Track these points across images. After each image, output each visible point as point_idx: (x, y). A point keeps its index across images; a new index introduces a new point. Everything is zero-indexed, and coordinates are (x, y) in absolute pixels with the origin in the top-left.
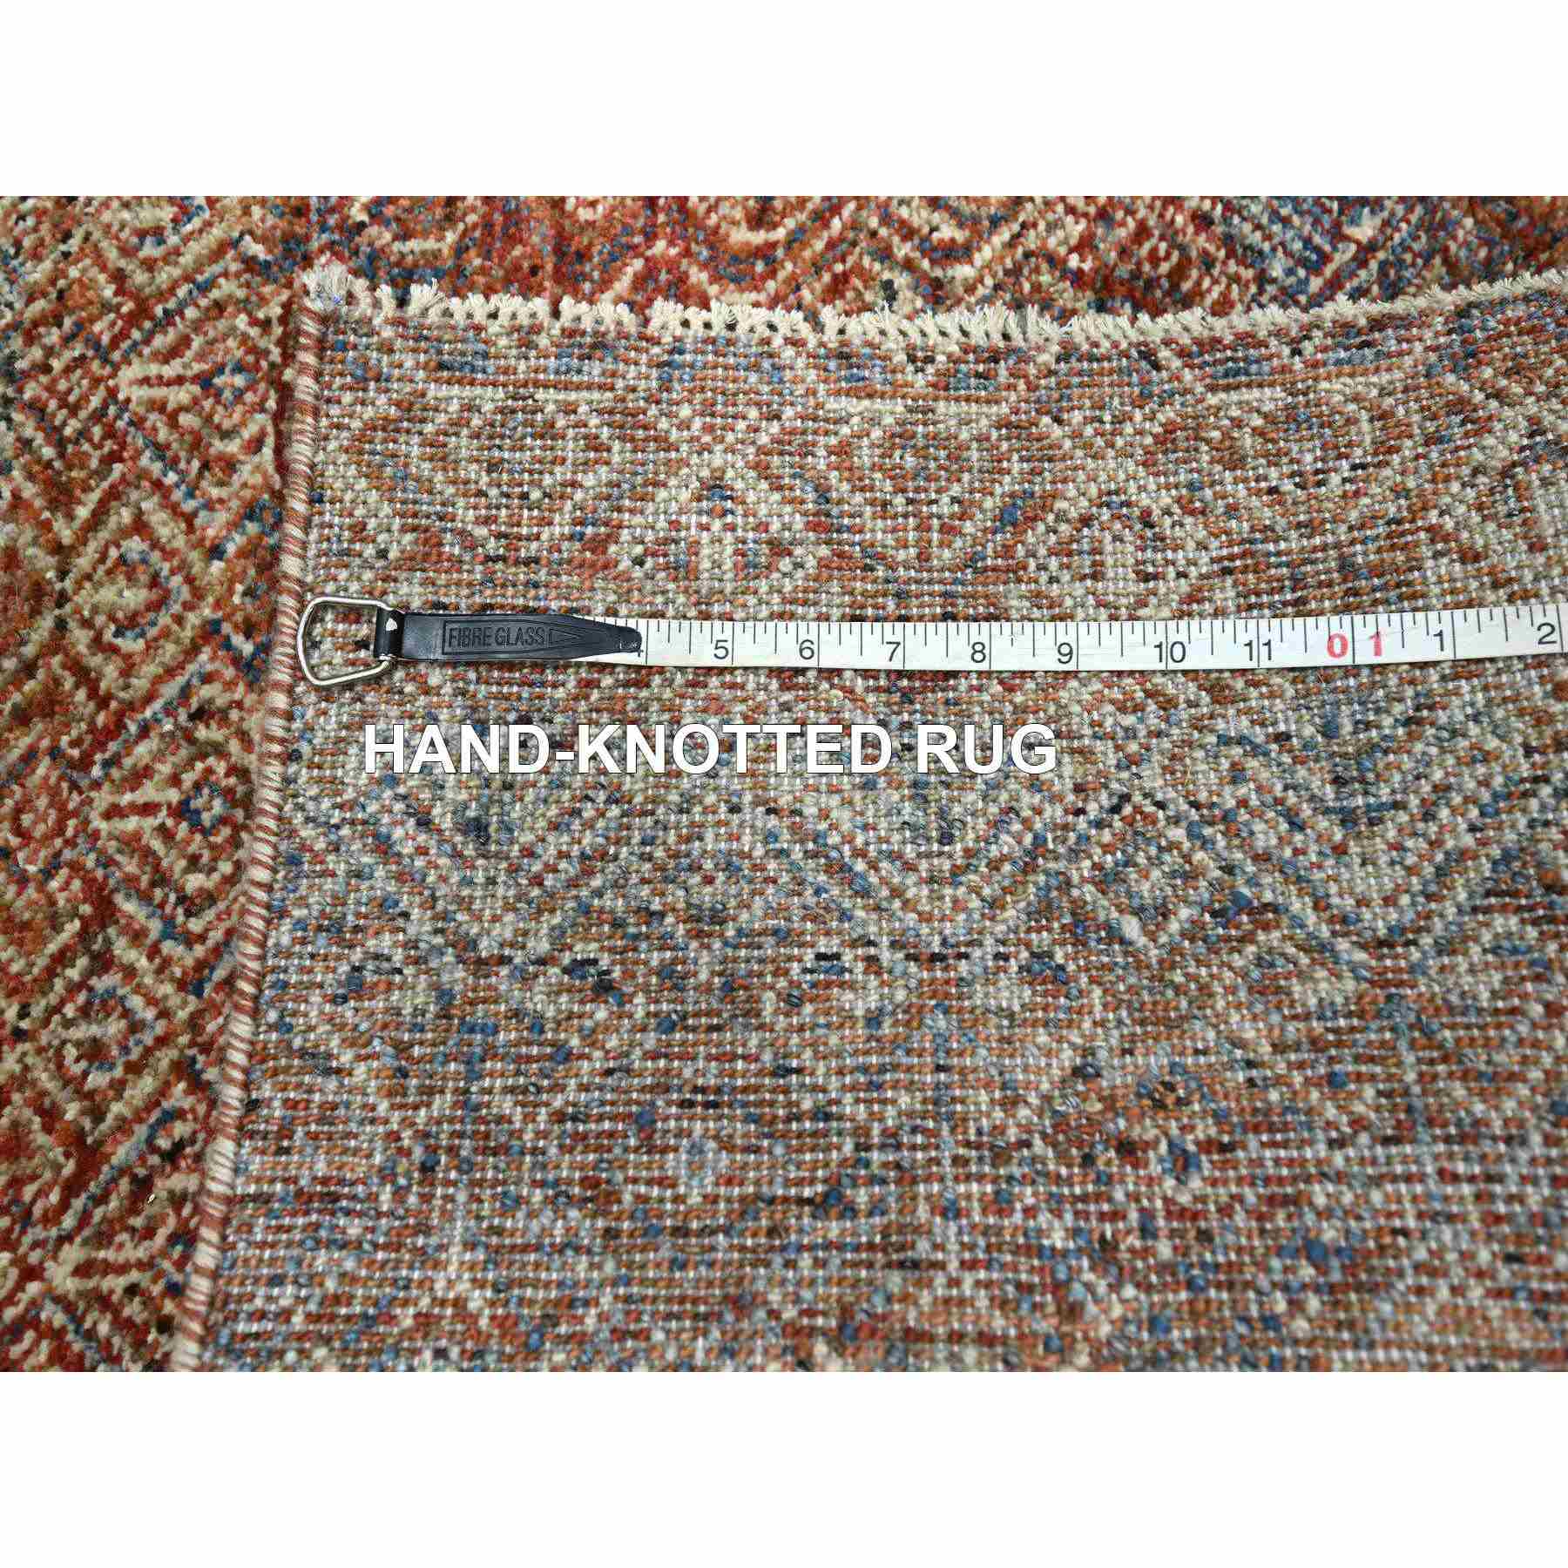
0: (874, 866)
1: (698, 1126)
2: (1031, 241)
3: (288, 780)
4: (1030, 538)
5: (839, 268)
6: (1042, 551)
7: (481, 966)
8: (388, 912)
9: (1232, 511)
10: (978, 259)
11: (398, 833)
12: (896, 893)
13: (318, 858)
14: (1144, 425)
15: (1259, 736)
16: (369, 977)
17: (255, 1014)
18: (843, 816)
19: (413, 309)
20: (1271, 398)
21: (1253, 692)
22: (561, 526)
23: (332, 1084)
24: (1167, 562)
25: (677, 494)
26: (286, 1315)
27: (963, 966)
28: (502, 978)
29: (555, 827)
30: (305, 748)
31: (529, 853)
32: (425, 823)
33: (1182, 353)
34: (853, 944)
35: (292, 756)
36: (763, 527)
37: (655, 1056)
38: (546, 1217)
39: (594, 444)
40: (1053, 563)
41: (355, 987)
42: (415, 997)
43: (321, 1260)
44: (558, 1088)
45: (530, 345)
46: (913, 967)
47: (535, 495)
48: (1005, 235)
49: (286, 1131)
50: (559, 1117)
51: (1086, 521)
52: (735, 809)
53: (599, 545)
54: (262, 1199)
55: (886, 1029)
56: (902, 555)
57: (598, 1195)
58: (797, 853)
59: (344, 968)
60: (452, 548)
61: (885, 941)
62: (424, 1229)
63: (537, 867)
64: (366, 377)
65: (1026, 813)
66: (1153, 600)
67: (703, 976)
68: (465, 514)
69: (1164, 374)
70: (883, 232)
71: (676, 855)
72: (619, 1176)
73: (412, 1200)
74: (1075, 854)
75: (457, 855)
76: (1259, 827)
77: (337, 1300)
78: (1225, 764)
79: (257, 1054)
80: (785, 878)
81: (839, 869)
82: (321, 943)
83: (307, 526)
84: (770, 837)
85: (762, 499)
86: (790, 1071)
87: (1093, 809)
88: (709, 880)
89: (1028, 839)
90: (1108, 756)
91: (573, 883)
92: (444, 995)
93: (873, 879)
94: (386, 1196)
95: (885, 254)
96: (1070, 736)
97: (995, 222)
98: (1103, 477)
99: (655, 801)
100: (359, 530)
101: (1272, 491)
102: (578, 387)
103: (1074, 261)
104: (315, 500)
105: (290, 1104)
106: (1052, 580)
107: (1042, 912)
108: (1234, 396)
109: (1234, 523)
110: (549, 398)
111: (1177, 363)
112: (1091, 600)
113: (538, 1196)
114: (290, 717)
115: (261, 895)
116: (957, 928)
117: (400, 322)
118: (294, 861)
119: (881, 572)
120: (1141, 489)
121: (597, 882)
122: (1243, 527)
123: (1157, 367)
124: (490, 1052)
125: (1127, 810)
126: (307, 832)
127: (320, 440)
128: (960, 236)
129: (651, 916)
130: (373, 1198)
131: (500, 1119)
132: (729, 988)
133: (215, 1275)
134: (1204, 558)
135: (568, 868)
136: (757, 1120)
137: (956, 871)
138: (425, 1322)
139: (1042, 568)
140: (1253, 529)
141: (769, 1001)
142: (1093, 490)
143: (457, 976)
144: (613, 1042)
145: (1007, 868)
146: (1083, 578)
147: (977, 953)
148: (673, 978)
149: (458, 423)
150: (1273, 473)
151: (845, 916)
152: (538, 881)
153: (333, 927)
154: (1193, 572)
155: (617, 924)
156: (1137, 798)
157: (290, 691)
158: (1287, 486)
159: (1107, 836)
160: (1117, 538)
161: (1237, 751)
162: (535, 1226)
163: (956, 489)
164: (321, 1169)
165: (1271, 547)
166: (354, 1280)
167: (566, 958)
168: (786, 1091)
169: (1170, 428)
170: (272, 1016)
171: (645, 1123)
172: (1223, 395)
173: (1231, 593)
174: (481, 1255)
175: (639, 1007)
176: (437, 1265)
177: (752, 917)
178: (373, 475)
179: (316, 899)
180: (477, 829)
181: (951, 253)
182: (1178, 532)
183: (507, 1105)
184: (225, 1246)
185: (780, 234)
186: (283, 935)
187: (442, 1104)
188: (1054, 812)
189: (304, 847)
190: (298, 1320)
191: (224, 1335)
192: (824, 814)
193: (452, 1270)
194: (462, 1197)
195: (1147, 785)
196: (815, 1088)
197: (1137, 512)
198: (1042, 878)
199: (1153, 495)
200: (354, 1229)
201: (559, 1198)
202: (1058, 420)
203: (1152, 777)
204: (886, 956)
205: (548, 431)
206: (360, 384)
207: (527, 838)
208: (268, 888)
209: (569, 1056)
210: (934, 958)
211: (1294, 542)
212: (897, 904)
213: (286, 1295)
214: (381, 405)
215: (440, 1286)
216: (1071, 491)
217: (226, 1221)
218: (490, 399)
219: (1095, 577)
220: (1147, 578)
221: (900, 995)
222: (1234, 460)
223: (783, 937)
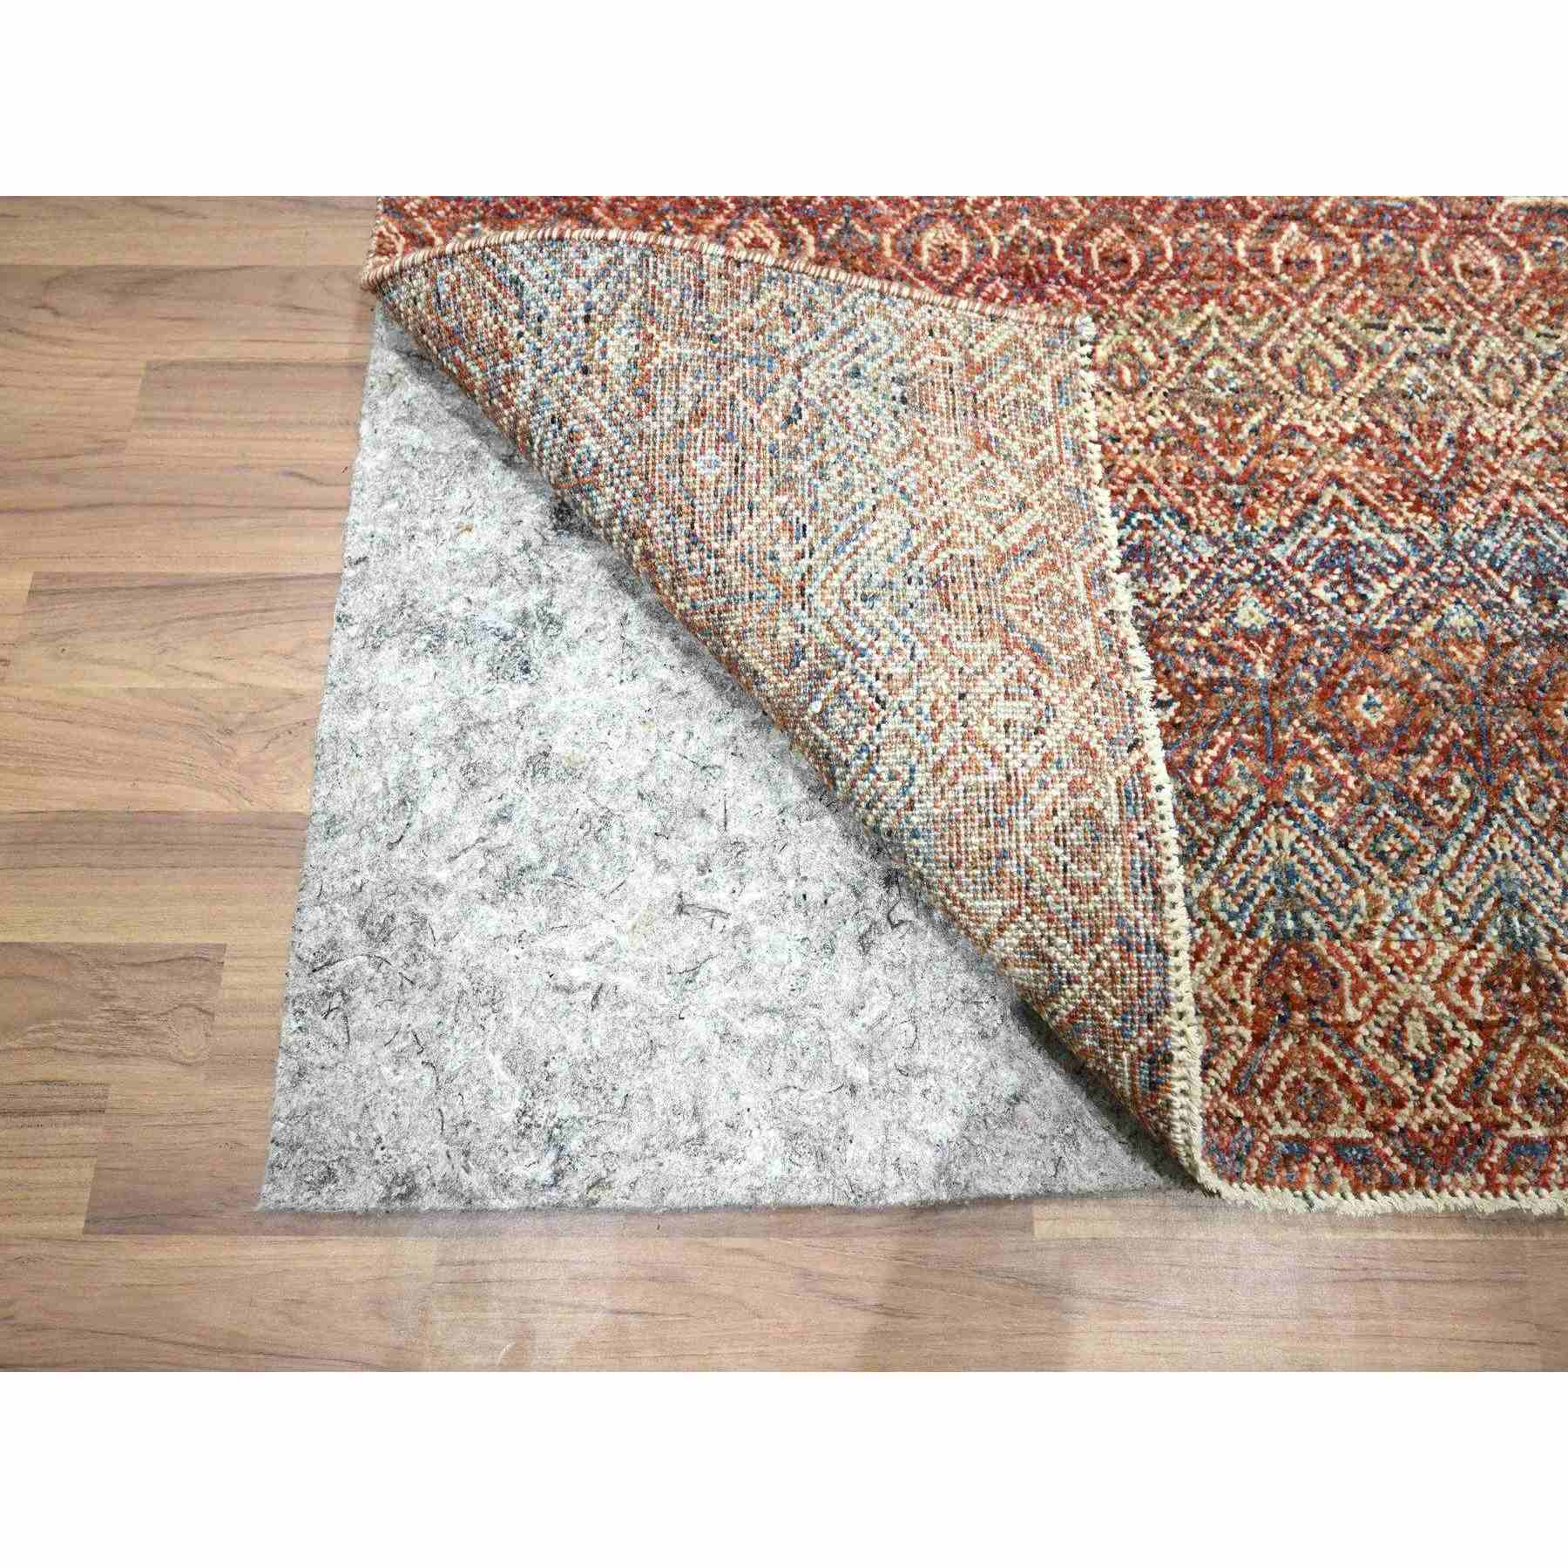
0: (850, 556)
1: (726, 464)
2: (1478, 409)
3: (872, 291)
4: (1025, 658)
5: (1448, 307)
6: (1019, 664)
7: (797, 368)
8: (817, 332)
9: (1044, 786)
10: (1464, 380)
11: (851, 338)
12: (836, 570)
13: (840, 301)
14: (1094, 738)
15: (914, 790)
16: (791, 319)
17: (775, 267)
18: (873, 543)
19: (1082, 373)
20: (1112, 817)
21: (938, 789)
22: (994, 432)
23: (747, 298)
24: (1015, 741)
25: (1017, 486)
26: (655, 277)
27: (797, 606)
28: (791, 376)
29: (860, 407)
30: (886, 301)
31: (847, 394)
32: (857, 351)
33: (1139, 767)
34: (810, 544)
35: (882, 295)
36: (1010, 523)
37: (759, 443)
38: (689, 391)
39: (1033, 452)
40: (1013, 670)
41: (787, 313)
42: (784, 339)
43: (676, 291)
44: (745, 397)
45: (1076, 426)
46: (798, 577)
47: (1006, 421)
48: (1479, 395)
49: (728, 277)
50: (733, 397)
51: (1037, 693)
52: (874, 490)
53: (987, 446)
54: (701, 265)
55: (769, 563)
56: (1008, 589)
57: (699, 416)
58: (855, 518)
59: (794, 308)
60: (978, 379)
61: (812, 562)
62: (687, 336)
63: (841, 396)
64: (1050, 347)
65: (877, 644)
66: (993, 729)
67: (795, 468)
68: (992, 388)
69: (1125, 754)
70: (1470, 332)
71: (851, 460)
72: (706, 426)
73: (699, 330)
74: (854, 673)
75: (844, 362)
76: (867, 784)
77: (660, 299)
78: (899, 768)
79: (759, 267)
80: (842, 511)
81: (847, 538)
82: (804, 299)
83: (981, 313)
84: (862, 506)
85: (1023, 525)
86: (751, 510)
87: (877, 685)
88: (840, 474)
89: (863, 645)
90: (907, 696)
91: (834, 412)
92: (784, 350)
93: (842, 556)
94: (699, 319)
95: (1458, 331)
96: (919, 674)
97: (1485, 391)
98: (1063, 708)
99: (875, 454)
100: (981, 337)
101: (1055, 812)
102: (1059, 446)
103: (1471, 430)
104: (993, 318)
105: (739, 280)
106: (1004, 669)
107: (824, 653)
108: (1114, 795)
109: (1036, 785)
110: (1051, 431)
111: (1133, 761)
112: (993, 690)
113: (699, 387)
114: (899, 296)
115: (824, 274)
116: (817, 602)
117: (1077, 364)
118: (839, 290)
119: (998, 576)
120: (1057, 732)
121: (835, 422)
122: (1034, 789)
123: (1130, 749)
124: (761, 368)
125: (877, 706)
126: (850, 297)
127: (1020, 324)
128: (1475, 371)
129: (822, 444)
130: (701, 312)
131: (732, 369)
132: (788, 479)
133: (671, 247)
134: (1017, 764)
135: (840, 410)
136: (729, 494)
137: (847, 604)
138: (650, 338)
139: (1011, 664)
140: (1032, 797)
141: (783, 499)
142: (1055, 701)
143: (792, 356)
144: (764, 423)
145: (848, 632)
146: (1006, 686)
147: (805, 613)
148: (795, 453)
149: (1033, 388)
150: (1066, 814)
151: (824, 540)
152: (835, 396)
153: (810, 307)
154: (1009, 756)
155: (819, 429)
156: (883, 713)
157: (909, 297)
158: (1057, 821)
159: (863, 693)
160: (1028, 710)
161: (906, 776)
162: (686, 386)
163: (1046, 621)
164: (712, 291)
165: (1021, 807)
166: (668, 306)
167: (802, 405)
168: (742, 509)
169: (1094, 754)
170: (774, 274)
171: (728, 438)
172: (1114, 787)
173: (996, 779)
174: (676, 362)
175: (781, 436)
176: (672, 342)
177: (822, 493)
178: (1004, 347)
179: (824, 300)
180: (856, 373)
181: (1465, 365)
182: (1032, 749)
183: (738, 374)
184: (683, 251)
185: (1460, 280)
186: (807, 282)
187: (738, 345)
188: (877, 663)
189: (844, 296)
190: (652, 282)
191: (648, 252)
192: (874, 533)
193: (670, 349)
194: (700, 352)
195: (889, 719)
196: (743, 524)
197: (1044, 725)
198: (842, 653)
199: (1053, 738)
200: (688, 304)
201: (699, 398)
202: (1094, 686)
203: (894, 722)
204: (805, 562)
205: (1036, 432)
206: (1046, 345)
207: (853, 393)
208: (827, 278)
209: (759, 403)
210: (802, 589)
211: (1023, 823)
212: (830, 569)
213: (662, 276)
214: (1038, 353)
215: (663, 344)
216: (1055, 687)
217: (692, 251)
218: (1047, 403)
219: (1007, 693)
220: (1006, 726)
221: (784, 570)
222: (1074, 789)
223: (814, 508)
